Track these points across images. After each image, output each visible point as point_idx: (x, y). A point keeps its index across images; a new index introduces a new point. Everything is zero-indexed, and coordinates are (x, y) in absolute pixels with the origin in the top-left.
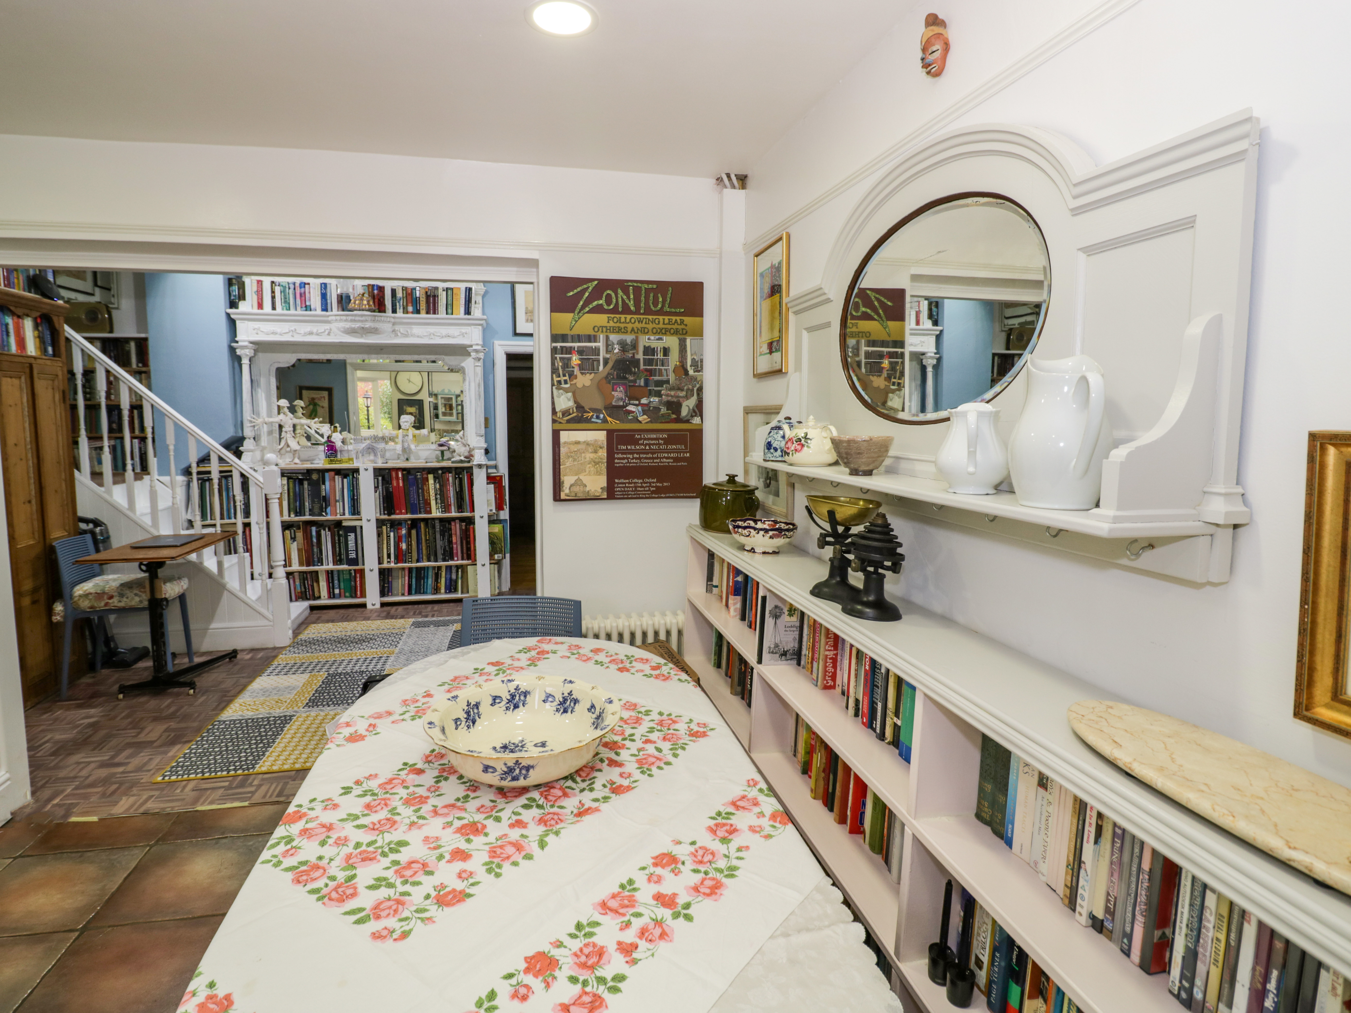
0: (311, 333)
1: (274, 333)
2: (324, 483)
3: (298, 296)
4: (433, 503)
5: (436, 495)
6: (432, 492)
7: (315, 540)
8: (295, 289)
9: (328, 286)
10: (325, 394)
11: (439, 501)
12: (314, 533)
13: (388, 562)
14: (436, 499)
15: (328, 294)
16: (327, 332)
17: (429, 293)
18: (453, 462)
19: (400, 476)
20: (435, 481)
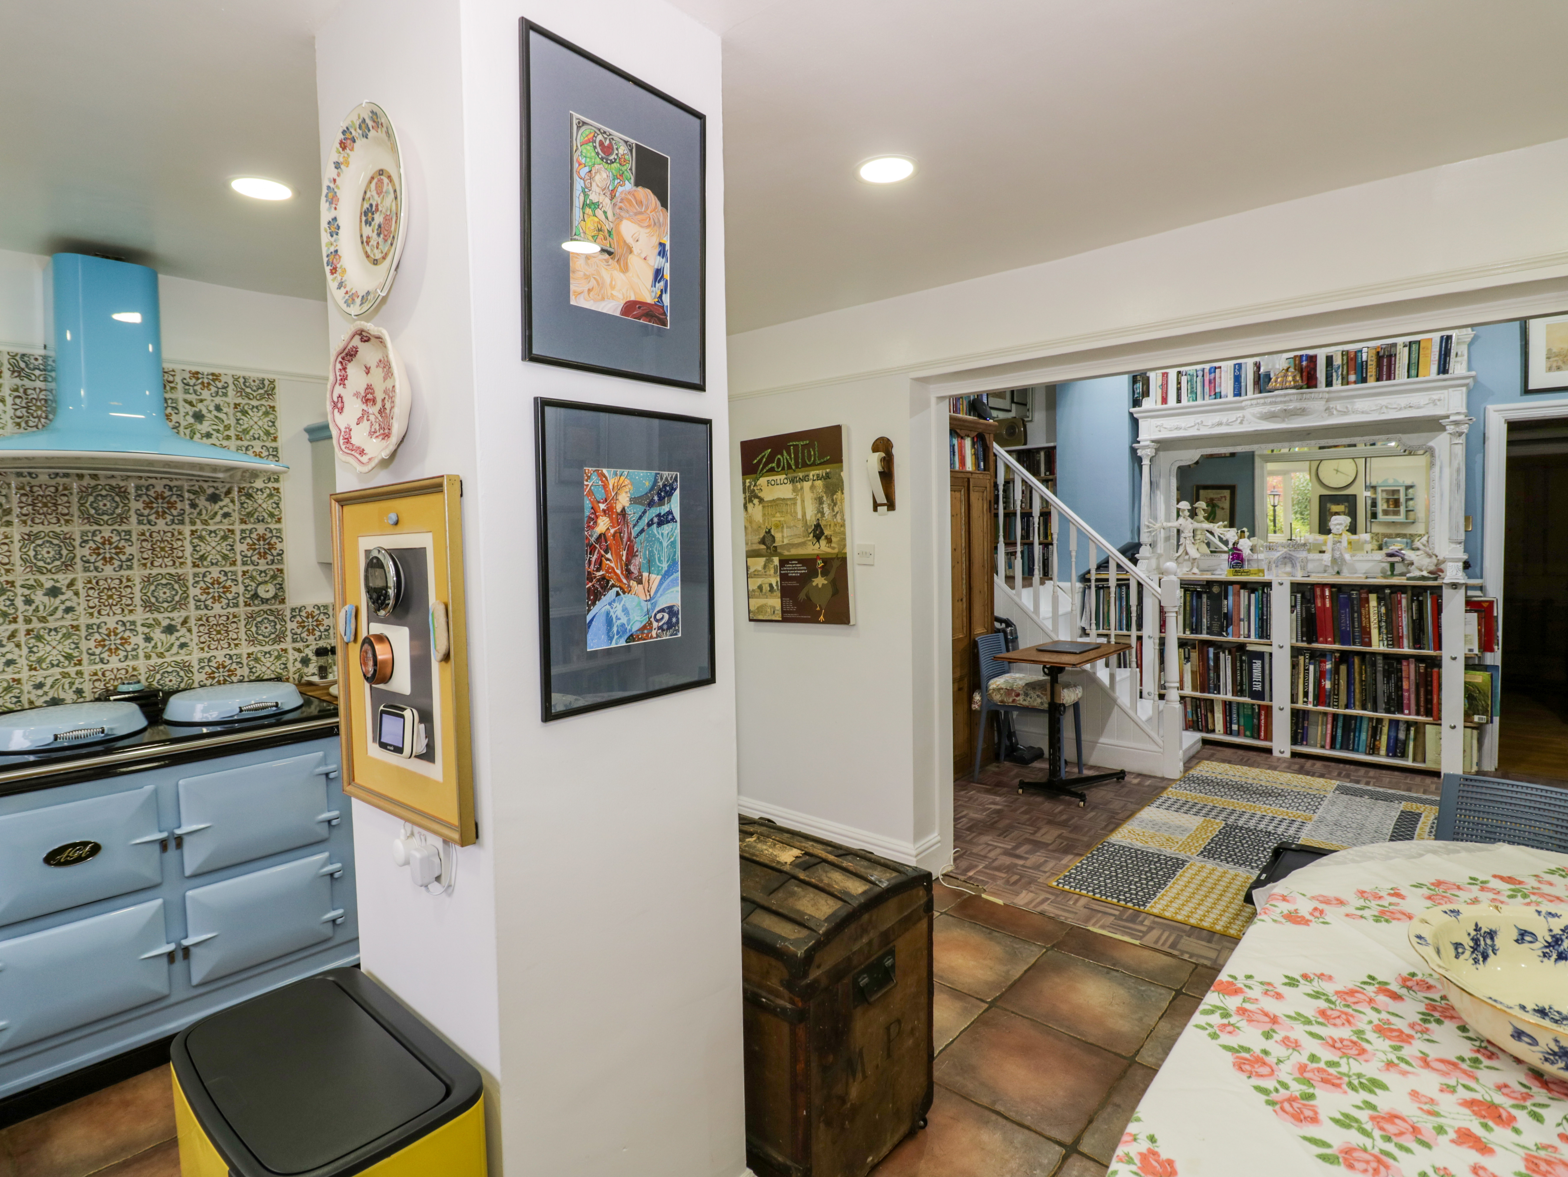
0: (1220, 424)
1: (1178, 428)
2: (1226, 598)
3: (1207, 383)
4: (1375, 632)
5: (1379, 622)
6: (1374, 618)
7: (1212, 663)
8: (1203, 376)
9: (1243, 366)
10: (1227, 493)
11: (1384, 630)
12: (1211, 655)
13: (1304, 702)
14: (1380, 628)
15: (1243, 376)
16: (1239, 421)
17: (1381, 354)
18: (1408, 579)
19: (1327, 593)
20: (1379, 603)
